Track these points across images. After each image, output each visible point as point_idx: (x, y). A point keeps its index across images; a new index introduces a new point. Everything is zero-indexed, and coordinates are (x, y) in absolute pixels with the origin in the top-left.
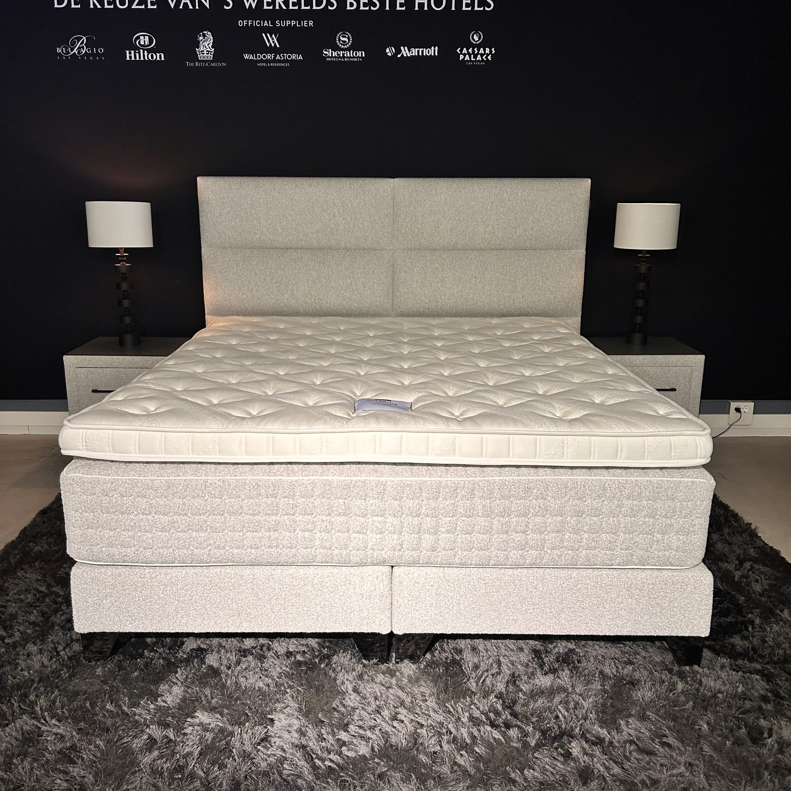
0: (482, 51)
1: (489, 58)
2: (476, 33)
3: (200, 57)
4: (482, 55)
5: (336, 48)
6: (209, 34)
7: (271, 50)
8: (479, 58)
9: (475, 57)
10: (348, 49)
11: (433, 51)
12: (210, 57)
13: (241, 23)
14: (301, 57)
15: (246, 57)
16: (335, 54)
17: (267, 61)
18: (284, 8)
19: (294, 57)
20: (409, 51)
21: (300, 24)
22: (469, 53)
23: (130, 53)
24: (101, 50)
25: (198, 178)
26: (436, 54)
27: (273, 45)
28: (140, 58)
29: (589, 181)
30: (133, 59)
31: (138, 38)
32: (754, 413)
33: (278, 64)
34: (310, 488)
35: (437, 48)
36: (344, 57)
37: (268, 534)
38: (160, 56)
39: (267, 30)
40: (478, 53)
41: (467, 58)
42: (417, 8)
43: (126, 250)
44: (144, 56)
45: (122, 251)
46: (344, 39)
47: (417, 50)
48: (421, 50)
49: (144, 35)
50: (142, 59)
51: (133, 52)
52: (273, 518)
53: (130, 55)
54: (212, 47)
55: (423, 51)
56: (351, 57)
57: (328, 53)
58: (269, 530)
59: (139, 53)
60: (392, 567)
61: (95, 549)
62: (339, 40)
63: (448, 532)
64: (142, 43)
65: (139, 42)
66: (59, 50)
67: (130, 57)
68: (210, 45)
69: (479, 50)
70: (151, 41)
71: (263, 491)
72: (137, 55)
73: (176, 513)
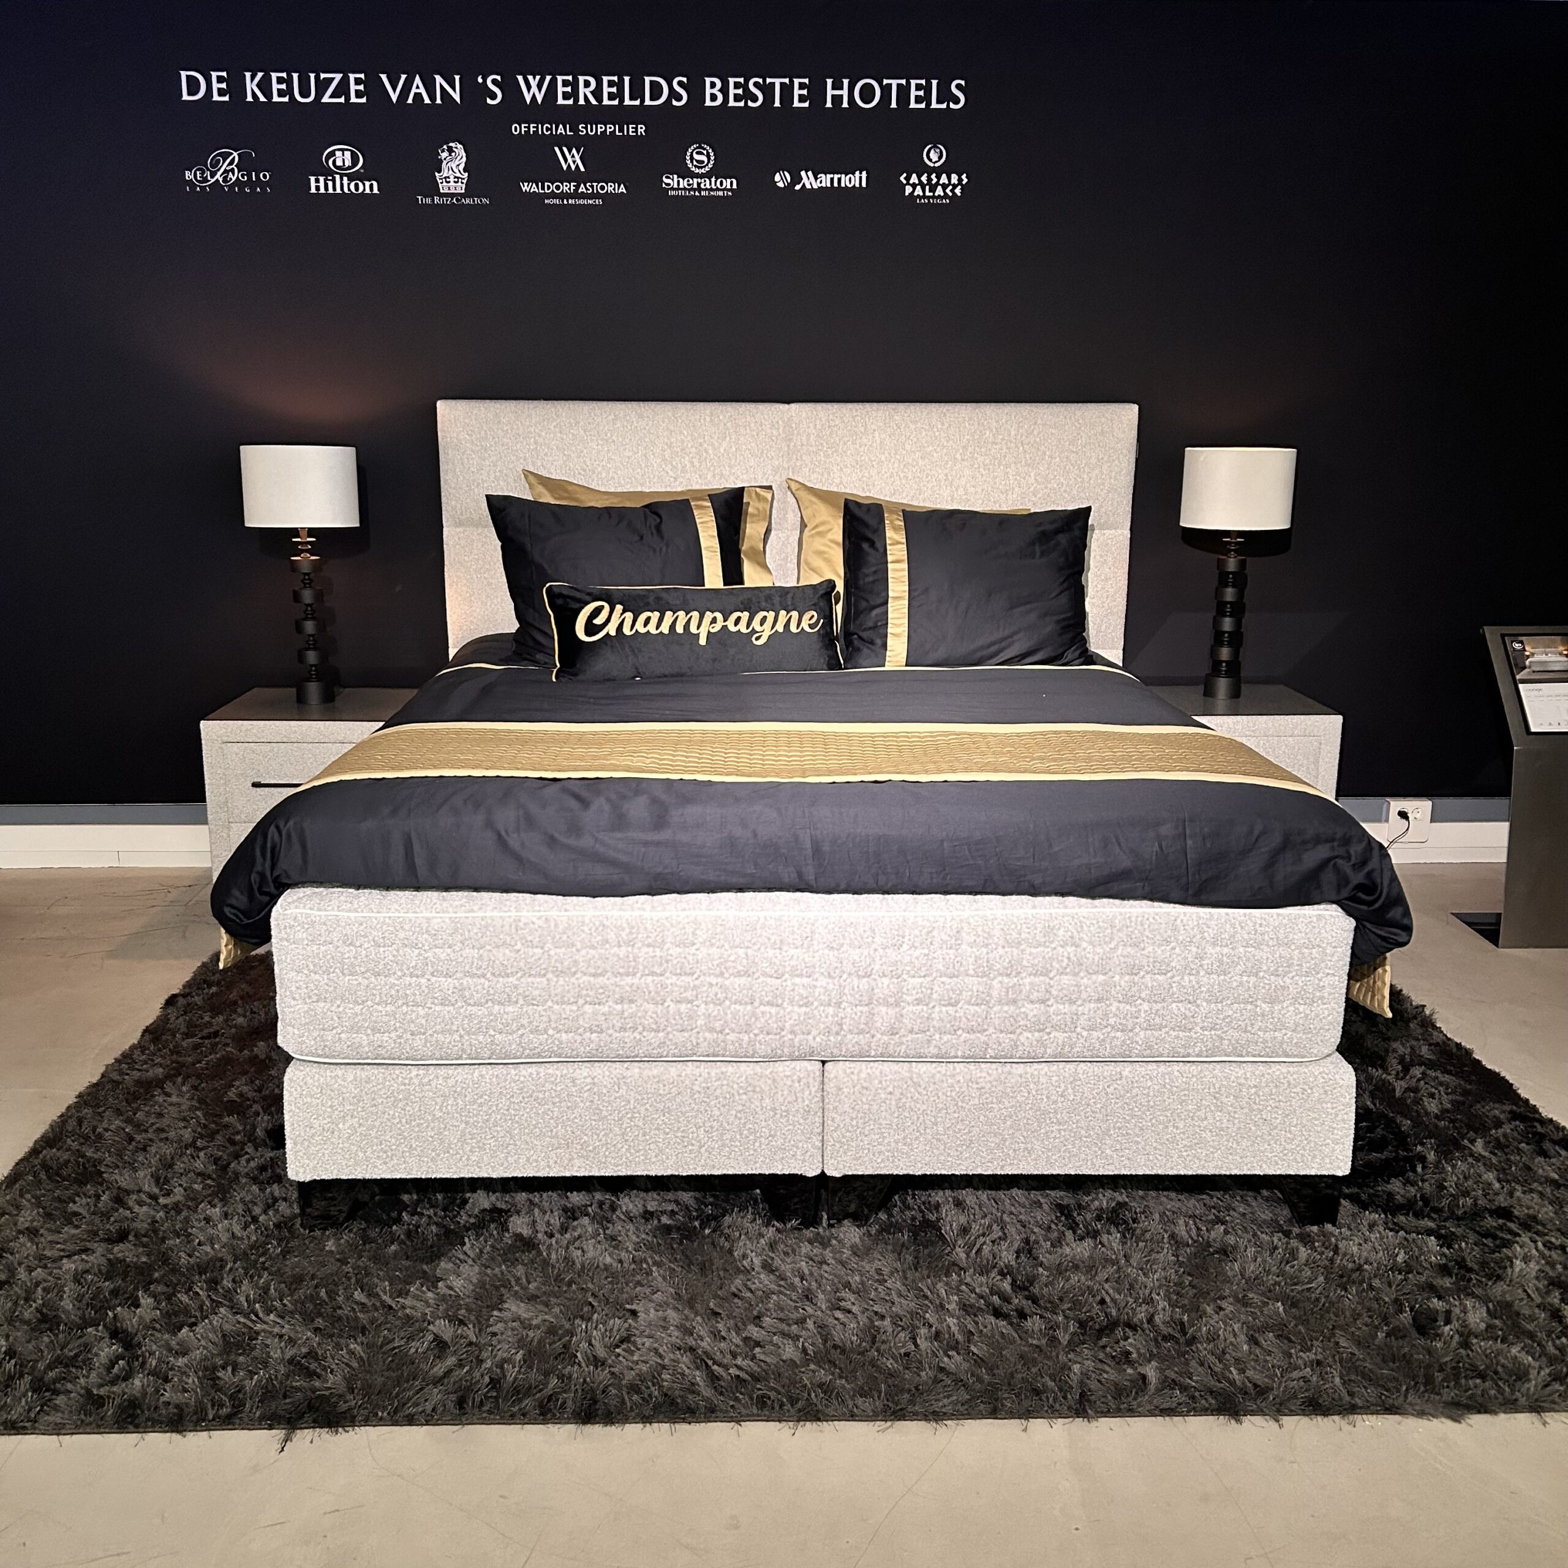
0: (944, 179)
1: (958, 191)
2: (935, 147)
3: (443, 188)
4: (944, 187)
5: (686, 174)
6: (459, 149)
7: (571, 176)
8: (939, 191)
9: (933, 189)
10: (708, 175)
11: (857, 180)
12: (461, 188)
13: (516, 129)
14: (622, 189)
15: (525, 187)
16: (683, 183)
17: (563, 196)
18: (594, 102)
19: (610, 188)
20: (816, 179)
21: (622, 130)
22: (921, 183)
23: (317, 181)
24: (265, 176)
25: (439, 404)
26: (864, 185)
27: (573, 167)
28: (334, 188)
29: (1136, 407)
30: (322, 191)
31: (332, 154)
32: (1432, 821)
33: (581, 202)
34: (689, 930)
35: (864, 174)
36: (699, 189)
37: (619, 1007)
38: (371, 186)
39: (562, 141)
40: (937, 184)
41: (918, 191)
42: (829, 105)
43: (311, 532)
44: (343, 186)
45: (304, 533)
46: (700, 157)
47: (829, 176)
48: (836, 177)
49: (343, 150)
50: (338, 191)
51: (322, 179)
52: (629, 980)
53: (316, 185)
54: (465, 171)
55: (839, 180)
56: (711, 189)
57: (672, 181)
58: (621, 1001)
59: (334, 181)
60: (824, 1062)
61: (329, 1036)
62: (692, 158)
63: (919, 1002)
64: (339, 163)
65: (334, 162)
66: (188, 175)
67: (318, 188)
68: (461, 167)
69: (939, 177)
70: (355, 160)
71: (612, 936)
72: (330, 184)
73: (468, 974)
